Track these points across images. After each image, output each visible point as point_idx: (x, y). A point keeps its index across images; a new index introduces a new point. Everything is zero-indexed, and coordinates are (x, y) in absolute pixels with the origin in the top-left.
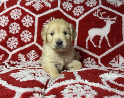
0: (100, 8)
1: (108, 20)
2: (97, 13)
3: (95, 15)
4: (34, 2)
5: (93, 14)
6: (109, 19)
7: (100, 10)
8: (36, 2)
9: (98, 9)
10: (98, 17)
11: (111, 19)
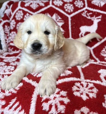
0: (86, 10)
1: (94, 19)
2: (85, 14)
3: (83, 15)
4: (31, 4)
5: (82, 14)
6: (96, 18)
7: (86, 11)
8: (33, 3)
9: (85, 11)
10: (86, 17)
11: (97, 18)
